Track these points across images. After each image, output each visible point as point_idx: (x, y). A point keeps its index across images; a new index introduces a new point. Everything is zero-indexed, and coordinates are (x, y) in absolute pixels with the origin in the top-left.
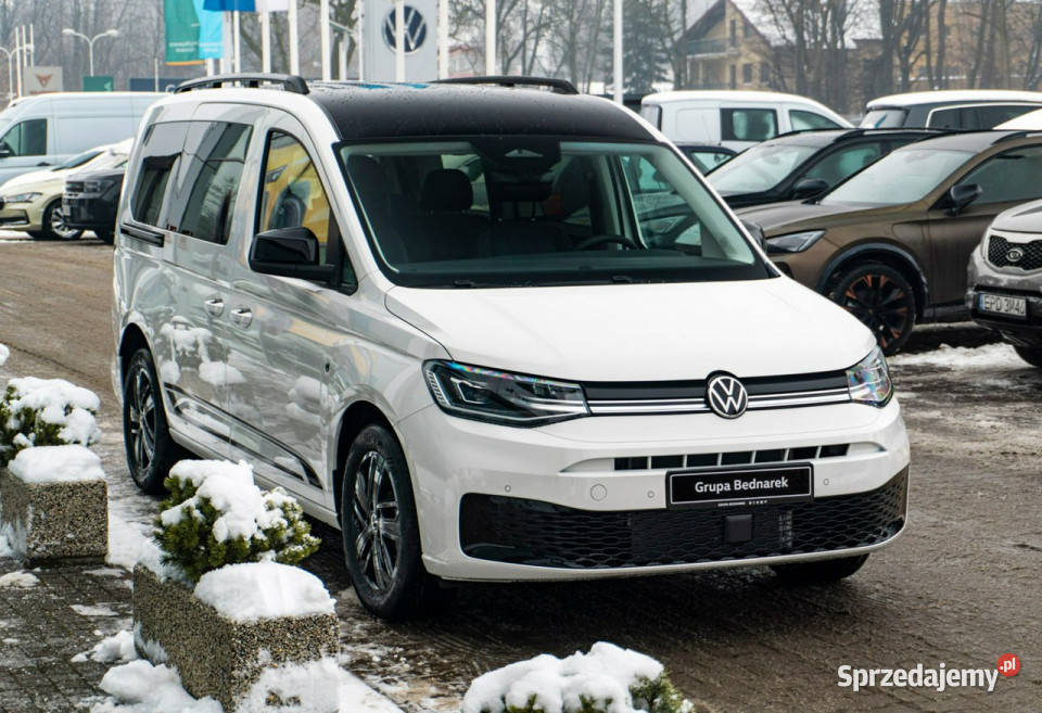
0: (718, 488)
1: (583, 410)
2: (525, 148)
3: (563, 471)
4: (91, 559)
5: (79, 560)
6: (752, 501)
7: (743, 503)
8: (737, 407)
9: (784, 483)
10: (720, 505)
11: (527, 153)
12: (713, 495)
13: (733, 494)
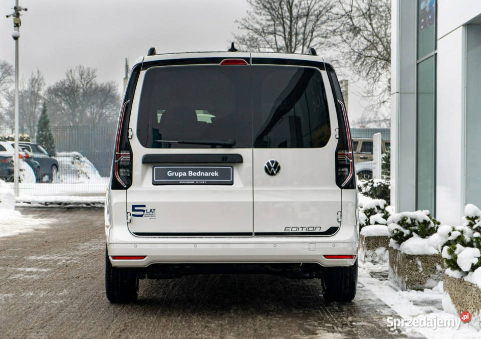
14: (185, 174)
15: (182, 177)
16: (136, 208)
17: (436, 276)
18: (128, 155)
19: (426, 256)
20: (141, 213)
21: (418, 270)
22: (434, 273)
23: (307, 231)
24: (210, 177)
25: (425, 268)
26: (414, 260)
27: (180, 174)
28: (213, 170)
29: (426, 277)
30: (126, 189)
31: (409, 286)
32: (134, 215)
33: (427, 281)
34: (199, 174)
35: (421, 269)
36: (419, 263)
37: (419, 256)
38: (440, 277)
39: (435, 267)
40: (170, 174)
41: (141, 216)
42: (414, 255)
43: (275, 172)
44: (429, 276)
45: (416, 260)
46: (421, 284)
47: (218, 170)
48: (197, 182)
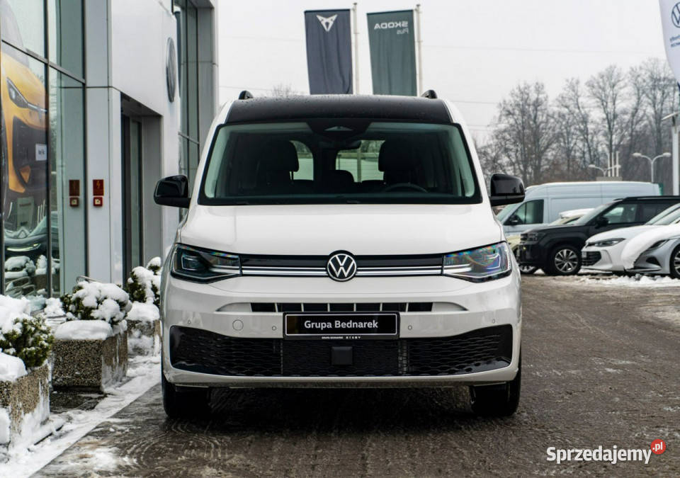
0: (322, 326)
1: (238, 272)
2: (343, 126)
3: (218, 310)
4: (90, 389)
5: (84, 389)
6: (348, 336)
7: (342, 338)
8: (346, 274)
9: (375, 325)
10: (323, 338)
11: (342, 129)
12: (318, 331)
13: (334, 330)
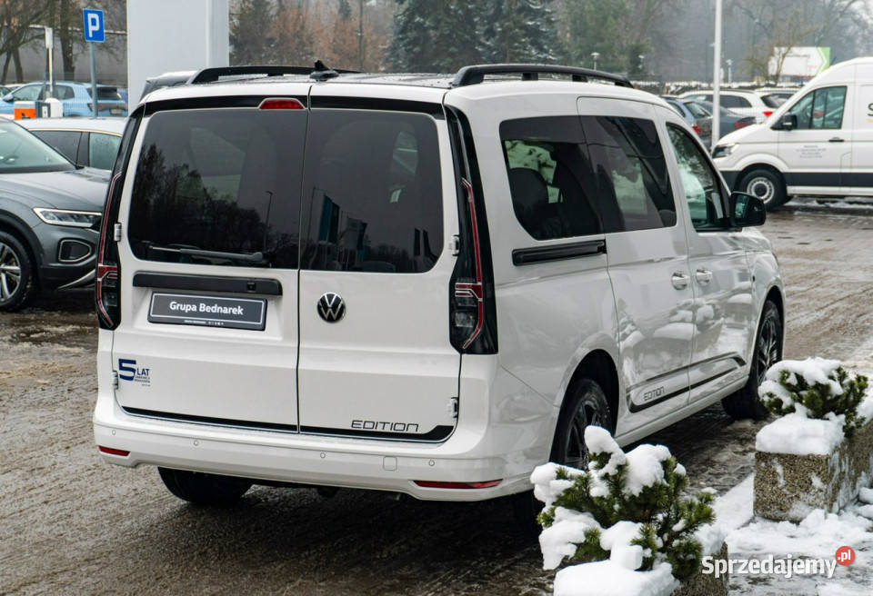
14: (194, 308)
15: (191, 314)
16: (124, 365)
17: (811, 498)
18: (115, 269)
19: (794, 457)
20: (130, 374)
21: (776, 482)
22: (807, 491)
23: (393, 431)
24: (231, 316)
25: (791, 482)
26: (769, 463)
27: (187, 308)
28: (234, 305)
29: (792, 498)
30: (113, 328)
31: (760, 512)
32: (122, 377)
33: (794, 506)
34: (216, 309)
35: (782, 481)
36: (779, 469)
37: (779, 456)
38: (817, 501)
39: (810, 479)
40: (174, 306)
41: (130, 379)
42: (769, 454)
43: (334, 316)
44: (798, 497)
45: (773, 463)
46: (781, 510)
47: (242, 304)
48: (210, 323)
